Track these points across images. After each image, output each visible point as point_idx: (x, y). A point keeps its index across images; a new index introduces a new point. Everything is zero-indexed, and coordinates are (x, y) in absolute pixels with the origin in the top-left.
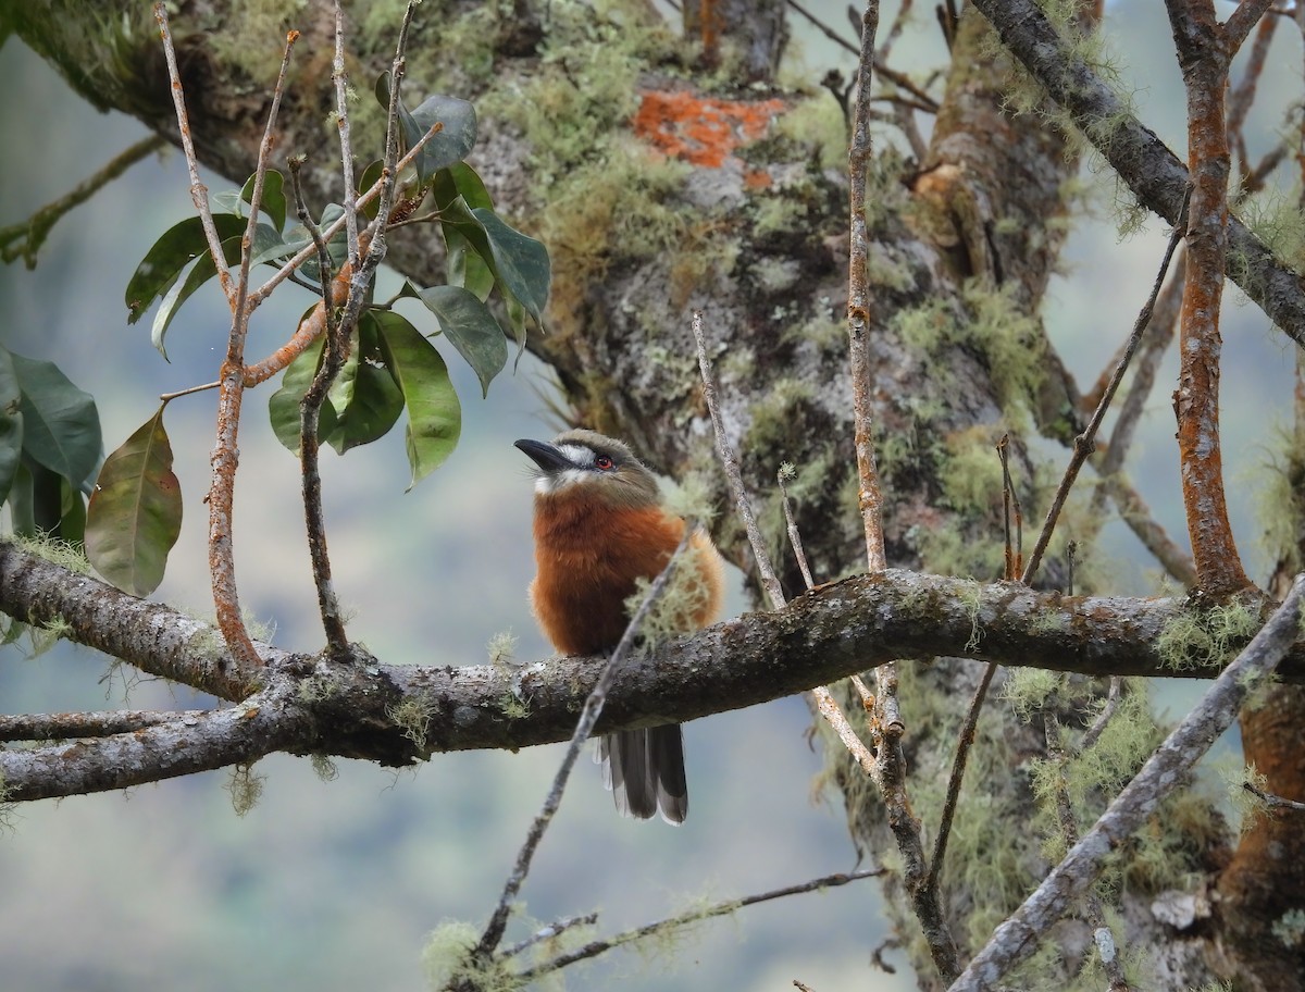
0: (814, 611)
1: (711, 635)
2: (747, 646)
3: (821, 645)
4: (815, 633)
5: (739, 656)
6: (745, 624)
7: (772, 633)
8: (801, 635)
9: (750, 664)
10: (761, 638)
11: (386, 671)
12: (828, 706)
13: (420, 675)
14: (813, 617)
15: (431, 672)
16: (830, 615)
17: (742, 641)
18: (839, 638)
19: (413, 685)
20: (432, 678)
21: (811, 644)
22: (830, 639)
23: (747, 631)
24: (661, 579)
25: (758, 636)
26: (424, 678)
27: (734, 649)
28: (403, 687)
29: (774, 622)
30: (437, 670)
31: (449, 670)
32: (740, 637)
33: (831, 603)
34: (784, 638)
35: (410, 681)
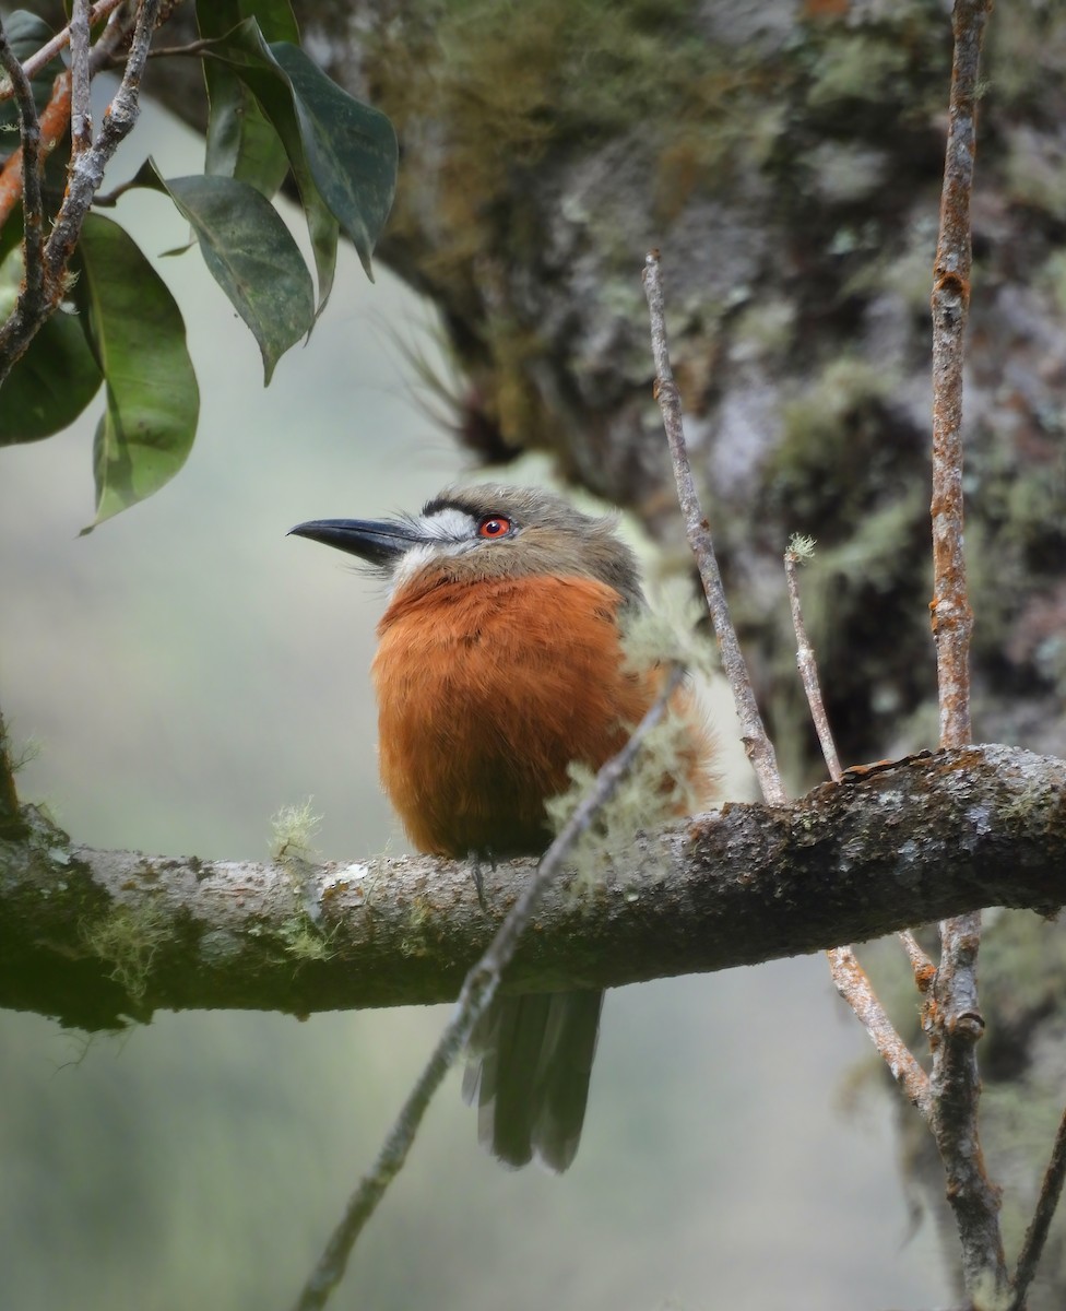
0: (852, 809)
1: (667, 837)
2: (729, 862)
3: (862, 869)
4: (853, 848)
5: (713, 880)
6: (729, 824)
7: (776, 843)
8: (826, 851)
9: (733, 897)
10: (755, 851)
11: (84, 857)
12: (848, 974)
13: (143, 870)
14: (850, 819)
15: (164, 867)
16: (882, 818)
17: (720, 853)
18: (895, 861)
19: (129, 887)
20: (165, 877)
21: (844, 868)
22: (878, 862)
23: (731, 835)
24: (613, 768)
25: (748, 846)
26: (151, 876)
27: (705, 865)
28: (112, 889)
29: (781, 825)
30: (174, 865)
31: (195, 864)
32: (719, 845)
33: (885, 798)
34: (793, 852)
35: (124, 880)
